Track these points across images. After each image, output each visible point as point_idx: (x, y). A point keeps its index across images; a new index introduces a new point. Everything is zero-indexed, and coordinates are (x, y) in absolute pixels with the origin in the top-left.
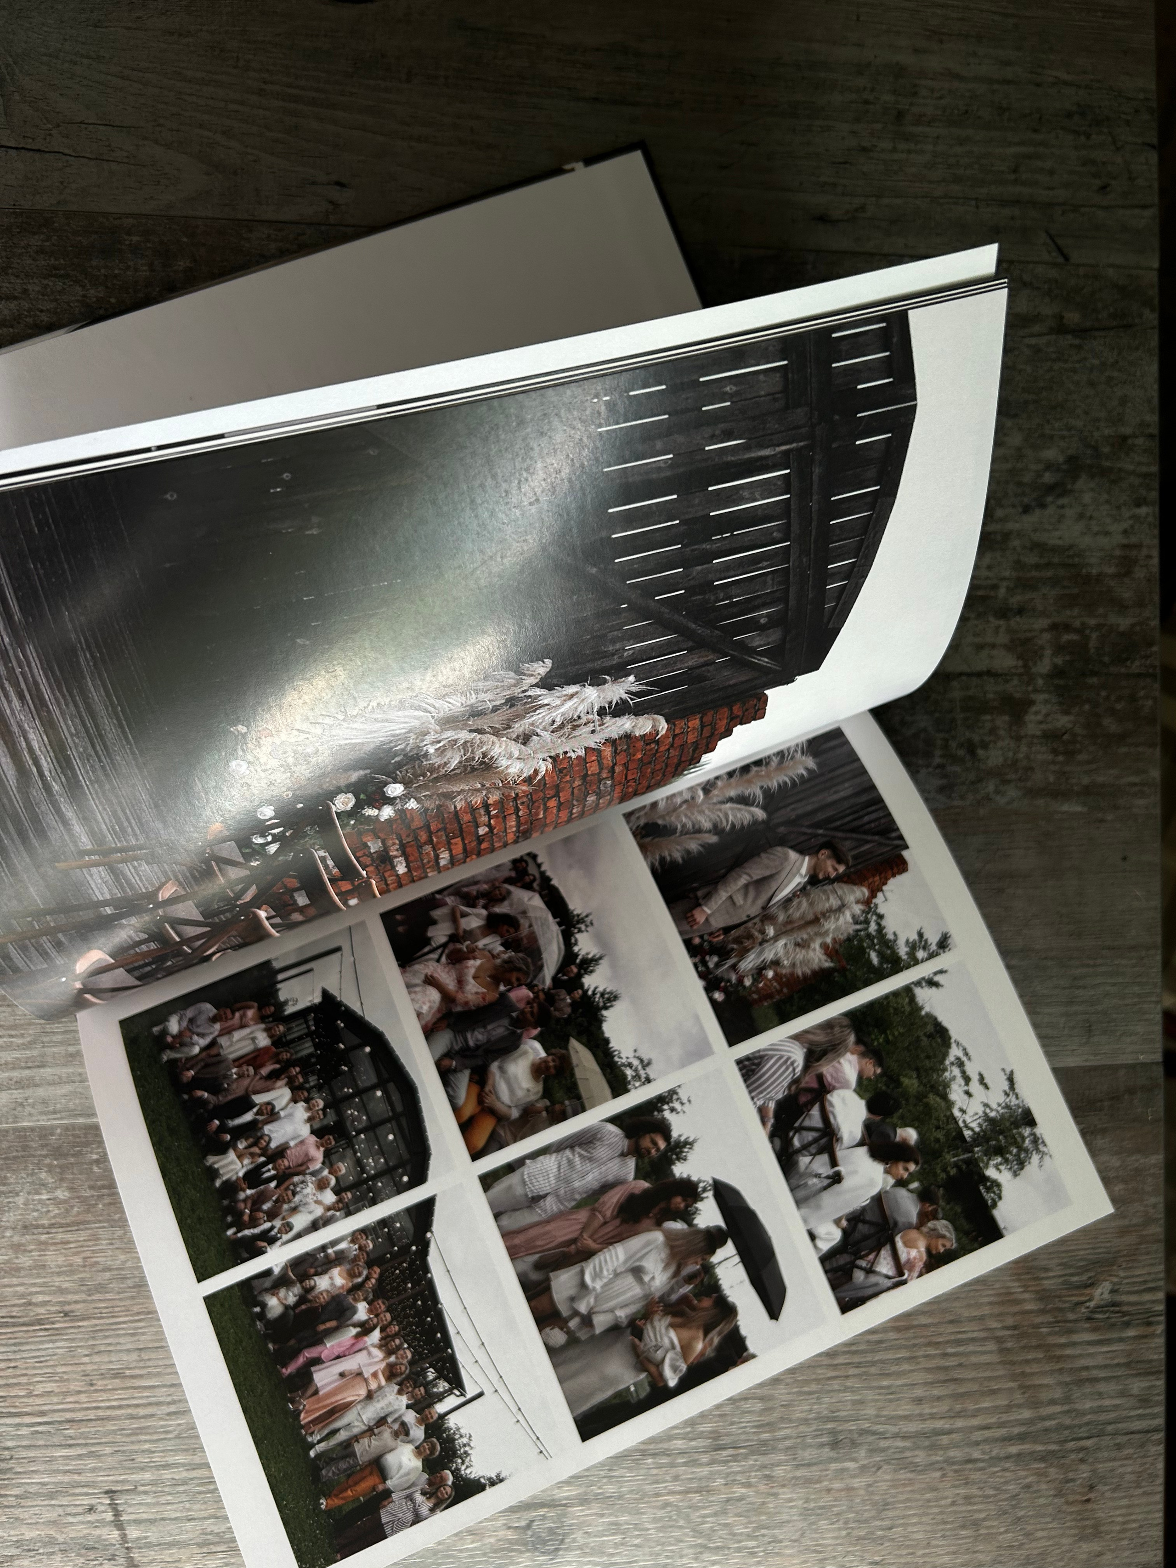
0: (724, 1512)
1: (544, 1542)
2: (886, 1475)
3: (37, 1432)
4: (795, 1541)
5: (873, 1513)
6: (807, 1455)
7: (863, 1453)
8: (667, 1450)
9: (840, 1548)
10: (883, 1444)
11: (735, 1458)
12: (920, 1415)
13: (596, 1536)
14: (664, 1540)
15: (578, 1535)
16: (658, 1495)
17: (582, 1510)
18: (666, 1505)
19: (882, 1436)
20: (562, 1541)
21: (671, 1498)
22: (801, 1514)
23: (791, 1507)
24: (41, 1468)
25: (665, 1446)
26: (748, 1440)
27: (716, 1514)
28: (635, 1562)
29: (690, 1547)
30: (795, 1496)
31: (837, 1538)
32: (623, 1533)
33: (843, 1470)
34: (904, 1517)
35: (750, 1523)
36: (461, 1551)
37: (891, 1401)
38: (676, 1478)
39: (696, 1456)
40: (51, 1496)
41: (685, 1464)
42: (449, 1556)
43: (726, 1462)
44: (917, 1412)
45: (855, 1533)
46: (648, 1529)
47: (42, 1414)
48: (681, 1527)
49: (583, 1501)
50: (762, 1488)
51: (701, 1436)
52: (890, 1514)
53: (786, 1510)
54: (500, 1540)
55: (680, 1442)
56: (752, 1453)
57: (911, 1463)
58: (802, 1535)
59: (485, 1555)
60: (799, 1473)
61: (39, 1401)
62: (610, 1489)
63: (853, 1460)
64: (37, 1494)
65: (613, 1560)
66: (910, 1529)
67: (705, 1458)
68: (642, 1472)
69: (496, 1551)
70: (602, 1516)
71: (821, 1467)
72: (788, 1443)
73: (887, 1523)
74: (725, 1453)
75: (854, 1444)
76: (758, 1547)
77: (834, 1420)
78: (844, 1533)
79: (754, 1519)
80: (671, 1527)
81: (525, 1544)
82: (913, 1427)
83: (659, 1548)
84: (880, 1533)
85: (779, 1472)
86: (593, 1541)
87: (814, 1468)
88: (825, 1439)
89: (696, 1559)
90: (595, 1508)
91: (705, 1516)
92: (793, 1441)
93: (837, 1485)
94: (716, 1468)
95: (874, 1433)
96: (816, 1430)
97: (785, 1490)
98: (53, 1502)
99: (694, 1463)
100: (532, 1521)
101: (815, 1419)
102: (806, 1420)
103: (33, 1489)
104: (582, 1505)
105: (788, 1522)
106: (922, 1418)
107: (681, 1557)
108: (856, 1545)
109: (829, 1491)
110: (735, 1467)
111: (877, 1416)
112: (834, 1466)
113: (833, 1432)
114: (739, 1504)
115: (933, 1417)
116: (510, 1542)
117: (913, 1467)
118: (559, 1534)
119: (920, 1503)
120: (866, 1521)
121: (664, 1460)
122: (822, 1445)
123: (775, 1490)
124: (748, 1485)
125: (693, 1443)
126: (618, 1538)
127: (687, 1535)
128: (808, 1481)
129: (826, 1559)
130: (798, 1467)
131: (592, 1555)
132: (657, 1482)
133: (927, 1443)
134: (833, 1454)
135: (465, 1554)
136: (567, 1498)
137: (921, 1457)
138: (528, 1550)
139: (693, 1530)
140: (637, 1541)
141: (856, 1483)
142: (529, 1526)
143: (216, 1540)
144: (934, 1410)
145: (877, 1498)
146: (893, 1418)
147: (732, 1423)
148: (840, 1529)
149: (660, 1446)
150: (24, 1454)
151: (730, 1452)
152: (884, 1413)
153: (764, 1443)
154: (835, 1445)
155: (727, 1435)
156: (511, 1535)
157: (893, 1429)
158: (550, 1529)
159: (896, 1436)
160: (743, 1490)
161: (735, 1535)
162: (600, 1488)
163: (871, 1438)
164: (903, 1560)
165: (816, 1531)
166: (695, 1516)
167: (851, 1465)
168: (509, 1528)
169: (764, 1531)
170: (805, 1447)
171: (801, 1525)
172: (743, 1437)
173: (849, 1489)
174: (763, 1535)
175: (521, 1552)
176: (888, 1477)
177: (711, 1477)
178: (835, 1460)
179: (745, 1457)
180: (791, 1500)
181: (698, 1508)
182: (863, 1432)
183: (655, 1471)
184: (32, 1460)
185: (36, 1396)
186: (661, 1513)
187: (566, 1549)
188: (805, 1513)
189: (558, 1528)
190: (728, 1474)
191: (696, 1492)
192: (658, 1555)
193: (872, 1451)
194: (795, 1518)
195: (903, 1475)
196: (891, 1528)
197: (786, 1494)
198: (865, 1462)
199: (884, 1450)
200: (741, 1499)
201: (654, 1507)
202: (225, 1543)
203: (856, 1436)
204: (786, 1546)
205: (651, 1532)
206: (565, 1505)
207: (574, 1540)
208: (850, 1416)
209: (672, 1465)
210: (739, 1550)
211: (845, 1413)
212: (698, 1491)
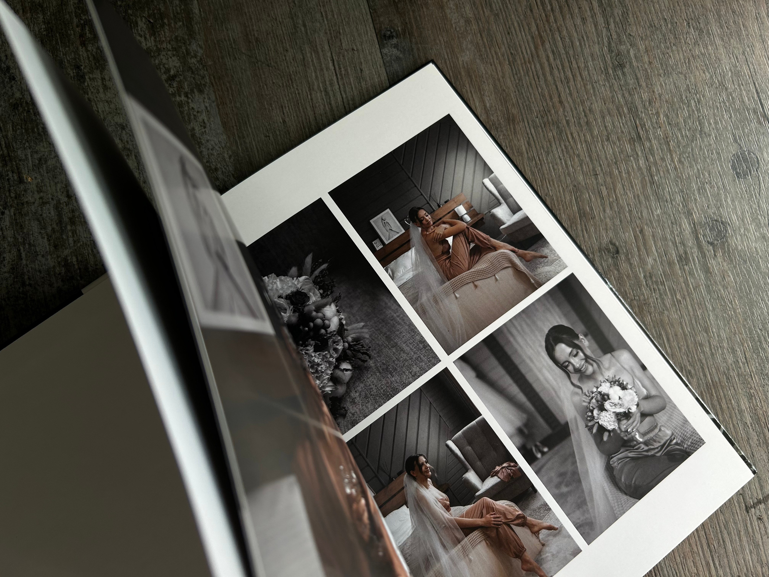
0: (677, 124)
1: (720, 232)
2: (633, 30)
3: (720, 565)
4: (685, 76)
5: (658, 32)
6: (631, 81)
7: (623, 47)
8: (647, 168)
9: (684, 48)
10: (615, 36)
11: (643, 126)
12: (592, 17)
13: (709, 201)
14: (702, 158)
15: (711, 212)
16: (676, 168)
17: (695, 212)
18: (680, 161)
19: (610, 38)
20: (716, 221)
21: (676, 160)
22: (669, 77)
23: (666, 84)
24: (741, 556)
25: (645, 170)
26: (630, 120)
27: (680, 130)
28: (719, 172)
29: (703, 141)
30: (658, 83)
31: (678, 51)
32: (704, 184)
33: (636, 57)
34: (656, 13)
35: (680, 108)
36: (736, 283)
37: (588, 37)
38: (663, 159)
39: (647, 150)
40: (757, 546)
41: (653, 156)
42: (741, 289)
43: (647, 131)
44: (591, 20)
45: (673, 41)
46: (698, 169)
47: (708, 564)
48: (692, 150)
49: (689, 214)
50: (657, 105)
51: (634, 150)
52: (656, 22)
53: (668, 86)
54: (724, 260)
55: (641, 162)
56: (638, 115)
57: (623, 16)
58: (681, 73)
59: (735, 267)
60: (644, 84)
61: (701, 569)
62: (678, 198)
63: (628, 52)
64: (758, 554)
65: (721, 187)
66: (663, 8)
67: (647, 144)
68: (664, 181)
69: (732, 261)
70: (695, 199)
71: (637, 71)
72: (627, 95)
73: (662, 22)
74: (641, 133)
75: (619, 54)
76: (694, 99)
77: (606, 69)
78: (674, 48)
79: (677, 106)
80: (693, 155)
81: (723, 243)
82: (600, 20)
83: (708, 160)
84: (669, 26)
85: (645, 96)
86: (712, 202)
87: (639, 75)
88: (620, 73)
89: (710, 135)
90: (692, 205)
91: (682, 136)
92: (625, 92)
93: (646, 59)
94: (651, 136)
95: (609, 43)
96: (615, 79)
97: (656, 90)
98: (761, 543)
99: (651, 149)
100: (708, 242)
101: (609, 82)
102: (610, 87)
103: (755, 557)
104: (692, 214)
105: (675, 84)
106: (594, 16)
107: (710, 145)
108: (680, 39)
109: (650, 63)
110: (648, 124)
111: (599, 43)
112: (635, 64)
113: (614, 69)
114: (670, 117)
115: (592, 9)
116: (724, 253)
117: (625, 14)
118: (713, 224)
119: (646, 5)
120: (664, 36)
121: (654, 169)
122: (624, 74)
123: (657, 96)
124: (658, 113)
125: (639, 153)
126: (707, 186)
127: (696, 144)
128: (647, 77)
129: (693, 56)
130: (640, 86)
131: (721, 201)
132: (668, 170)
133: (609, 9)
134: (628, 66)
135: (738, 279)
136: (690, 224)
137: (618, 11)
138: (727, 241)
139: (692, 141)
140: (707, 175)
141: (642, 47)
142: (712, 244)
143: (762, 436)
144: (588, 9)
145: (648, 33)
146: (597, 33)
147: (622, 132)
148: (672, 51)
149: (645, 174)
150: (735, 569)
151: (639, 128)
152: (596, 39)
153: (630, 110)
154: (621, 66)
155: (630, 133)
156: (720, 254)
157: (604, 31)
158: (710, 230)
159: (608, 29)
160: (662, 116)
161: (690, 115)
162: (679, 205)
163: (613, 45)
164: (683, 8)
165: (677, 65)
166: (684, 142)
167: (632, 53)
168: (715, 255)
169: (684, 98)
170: (627, 84)
171: (675, 76)
172: (629, 124)
173: (647, 51)
174: (686, 97)
175: (728, 245)
176: (635, 28)
177: (657, 138)
178: (631, 63)
179: (641, 119)
180: (661, 85)
181: (678, 142)
182: (610, 51)
183: (662, 173)
184: (738, 563)
185: (697, 570)
186: (686, 164)
187: (721, 217)
188: (667, 74)
189: (709, 226)
190: (654, 128)
191: (669, 145)
192: (712, 160)
193: (621, 42)
194: (671, 80)
195: (631, 20)
196: (665, 20)
197: (658, 89)
198: (628, 44)
199: (618, 35)
200: (667, 116)
201: (683, 168)
202: (763, 430)
203: (613, 54)
204: (690, 81)
205: (699, 167)
206: (694, 224)
207: (714, 213)
208: (602, 60)
209: (655, 163)
210: (698, 110)
211: (601, 64)
212: (668, 143)
